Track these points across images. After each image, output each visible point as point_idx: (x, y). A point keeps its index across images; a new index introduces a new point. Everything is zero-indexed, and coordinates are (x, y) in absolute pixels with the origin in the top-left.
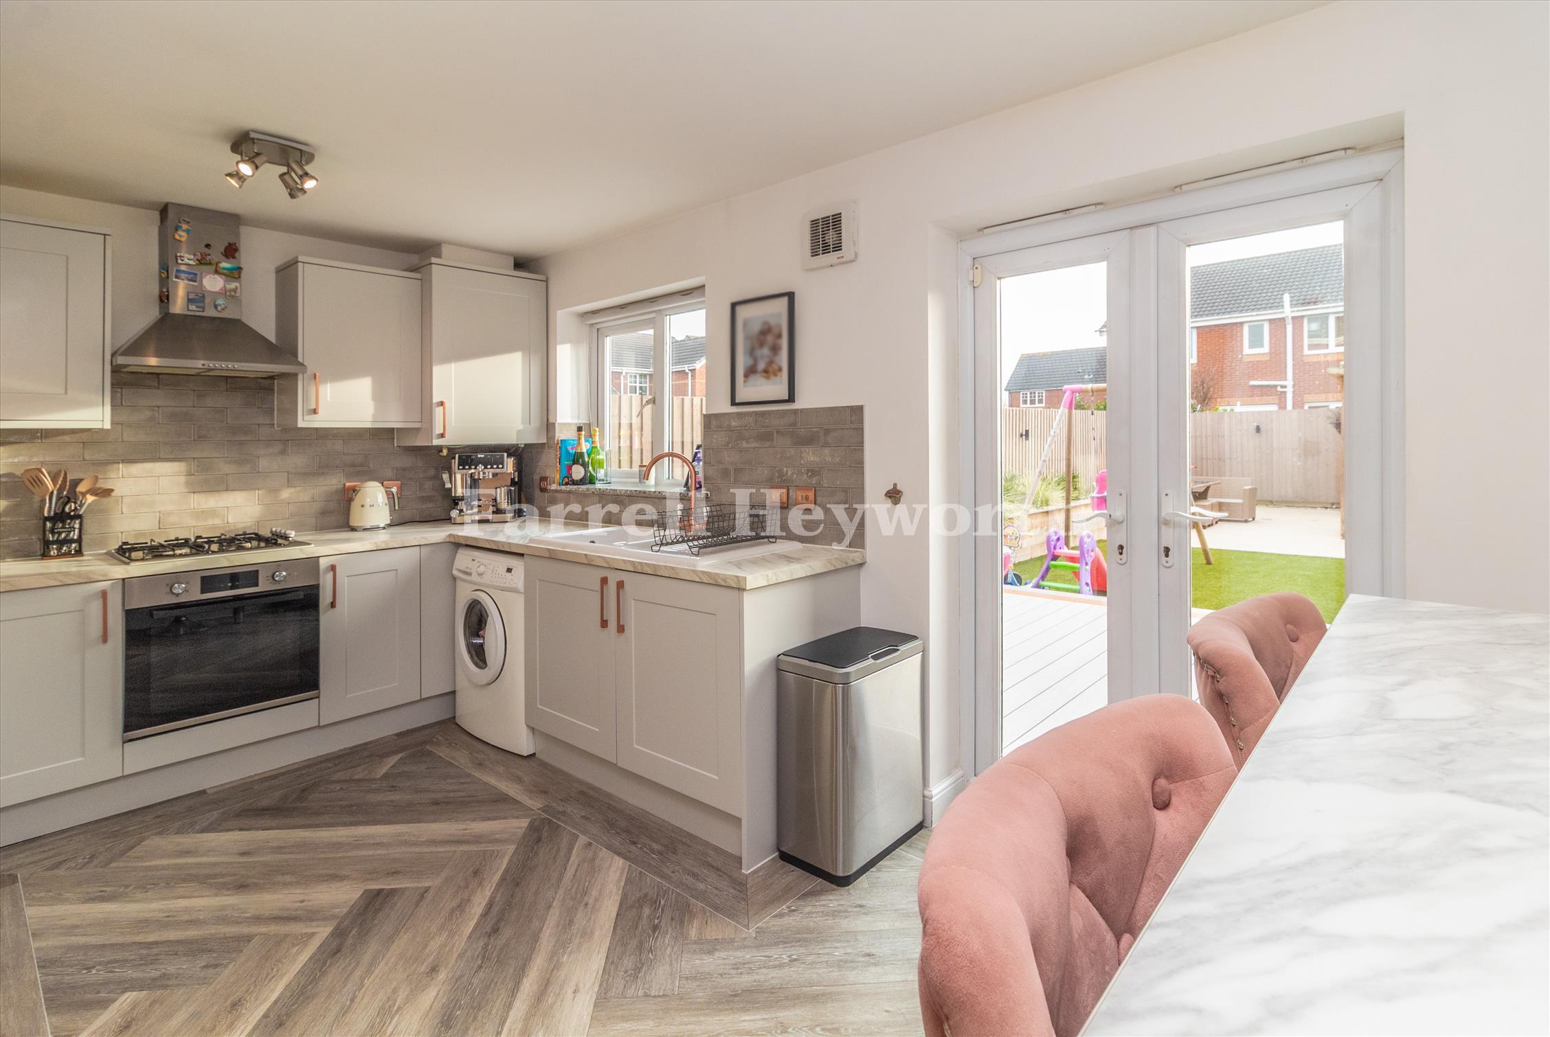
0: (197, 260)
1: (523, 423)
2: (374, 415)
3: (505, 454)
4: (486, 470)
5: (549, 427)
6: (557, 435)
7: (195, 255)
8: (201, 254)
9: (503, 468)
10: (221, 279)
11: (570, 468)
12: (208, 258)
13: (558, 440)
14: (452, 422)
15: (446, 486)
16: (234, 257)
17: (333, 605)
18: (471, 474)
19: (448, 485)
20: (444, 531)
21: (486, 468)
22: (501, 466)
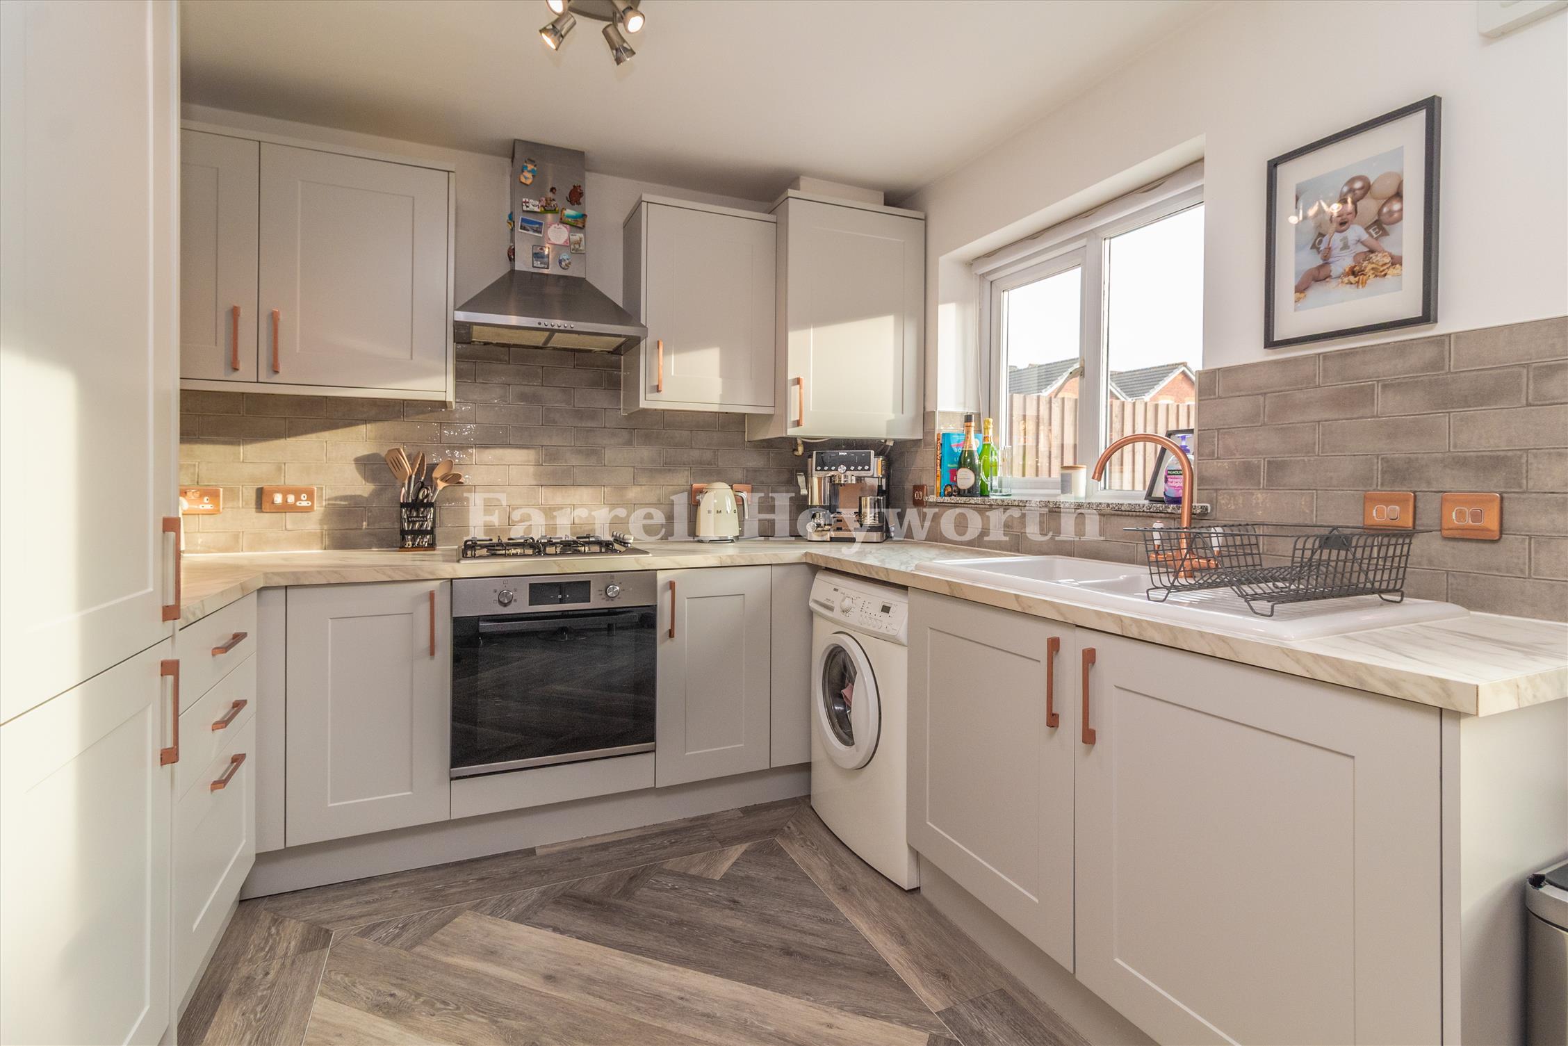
0: (542, 206)
1: (894, 411)
2: (722, 396)
3: (872, 452)
4: (848, 473)
5: (926, 417)
6: (937, 428)
7: (540, 201)
8: (546, 200)
9: (869, 470)
10: (565, 229)
11: (953, 473)
12: (554, 203)
13: (939, 434)
14: (810, 406)
15: (801, 493)
16: (579, 204)
17: (671, 634)
18: (831, 477)
19: (804, 492)
20: (800, 548)
21: (848, 469)
22: (866, 468)
